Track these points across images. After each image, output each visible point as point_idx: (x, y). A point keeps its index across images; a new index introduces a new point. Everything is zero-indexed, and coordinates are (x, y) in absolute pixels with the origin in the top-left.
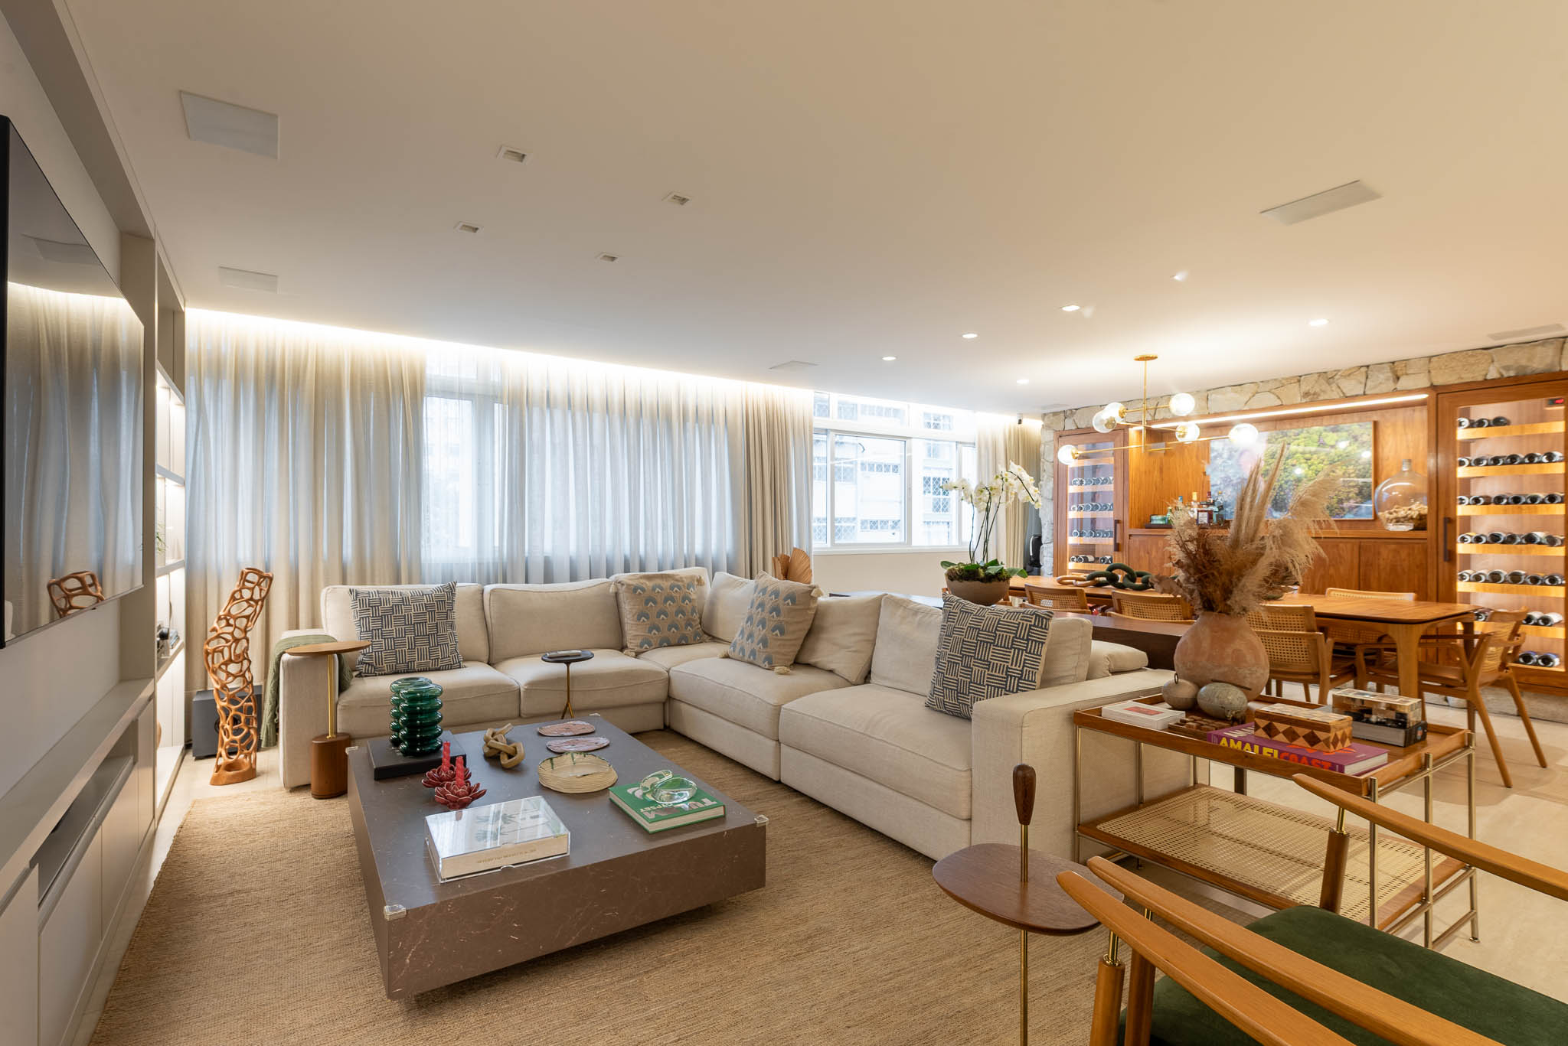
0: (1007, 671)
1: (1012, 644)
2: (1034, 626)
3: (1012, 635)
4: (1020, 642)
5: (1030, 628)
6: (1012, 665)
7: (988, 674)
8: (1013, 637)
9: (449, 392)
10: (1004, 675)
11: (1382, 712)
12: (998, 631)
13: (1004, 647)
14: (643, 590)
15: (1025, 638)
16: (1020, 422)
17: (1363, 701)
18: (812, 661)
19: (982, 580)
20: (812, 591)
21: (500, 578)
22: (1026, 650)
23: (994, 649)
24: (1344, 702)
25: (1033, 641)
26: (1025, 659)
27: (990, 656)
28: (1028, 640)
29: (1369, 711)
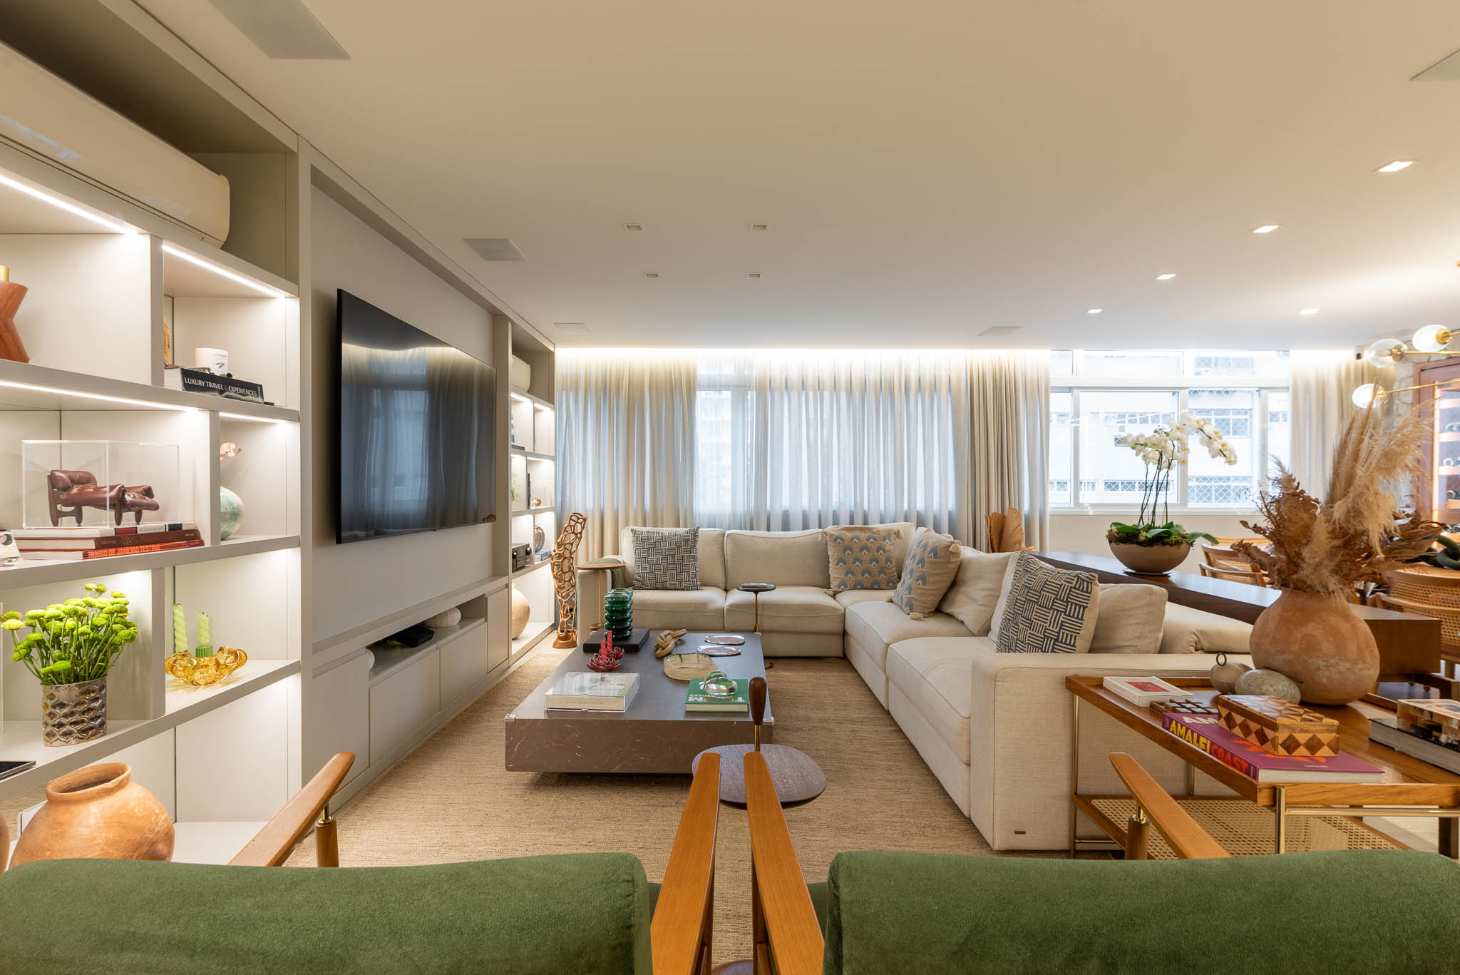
0: (1045, 632)
1: (1053, 605)
2: (1075, 588)
3: (1054, 596)
4: (1060, 604)
5: (1070, 591)
6: (1049, 626)
7: (1030, 633)
8: (1054, 598)
9: (715, 386)
10: (1042, 636)
11: (1453, 731)
12: (1044, 591)
13: (1045, 608)
14: (843, 540)
15: (1065, 600)
16: (1359, 356)
17: (1431, 714)
18: (949, 611)
19: (1141, 544)
20: (950, 546)
21: (748, 526)
22: (1065, 613)
23: (1037, 608)
24: (1411, 712)
25: (1072, 603)
26: (1062, 622)
27: (1033, 616)
28: (1067, 602)
29: (1439, 728)
